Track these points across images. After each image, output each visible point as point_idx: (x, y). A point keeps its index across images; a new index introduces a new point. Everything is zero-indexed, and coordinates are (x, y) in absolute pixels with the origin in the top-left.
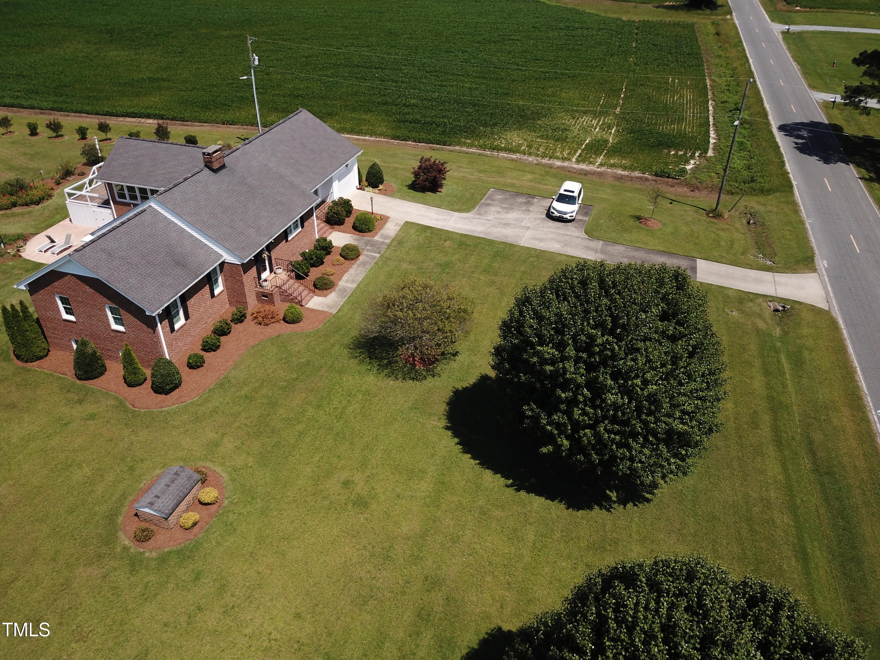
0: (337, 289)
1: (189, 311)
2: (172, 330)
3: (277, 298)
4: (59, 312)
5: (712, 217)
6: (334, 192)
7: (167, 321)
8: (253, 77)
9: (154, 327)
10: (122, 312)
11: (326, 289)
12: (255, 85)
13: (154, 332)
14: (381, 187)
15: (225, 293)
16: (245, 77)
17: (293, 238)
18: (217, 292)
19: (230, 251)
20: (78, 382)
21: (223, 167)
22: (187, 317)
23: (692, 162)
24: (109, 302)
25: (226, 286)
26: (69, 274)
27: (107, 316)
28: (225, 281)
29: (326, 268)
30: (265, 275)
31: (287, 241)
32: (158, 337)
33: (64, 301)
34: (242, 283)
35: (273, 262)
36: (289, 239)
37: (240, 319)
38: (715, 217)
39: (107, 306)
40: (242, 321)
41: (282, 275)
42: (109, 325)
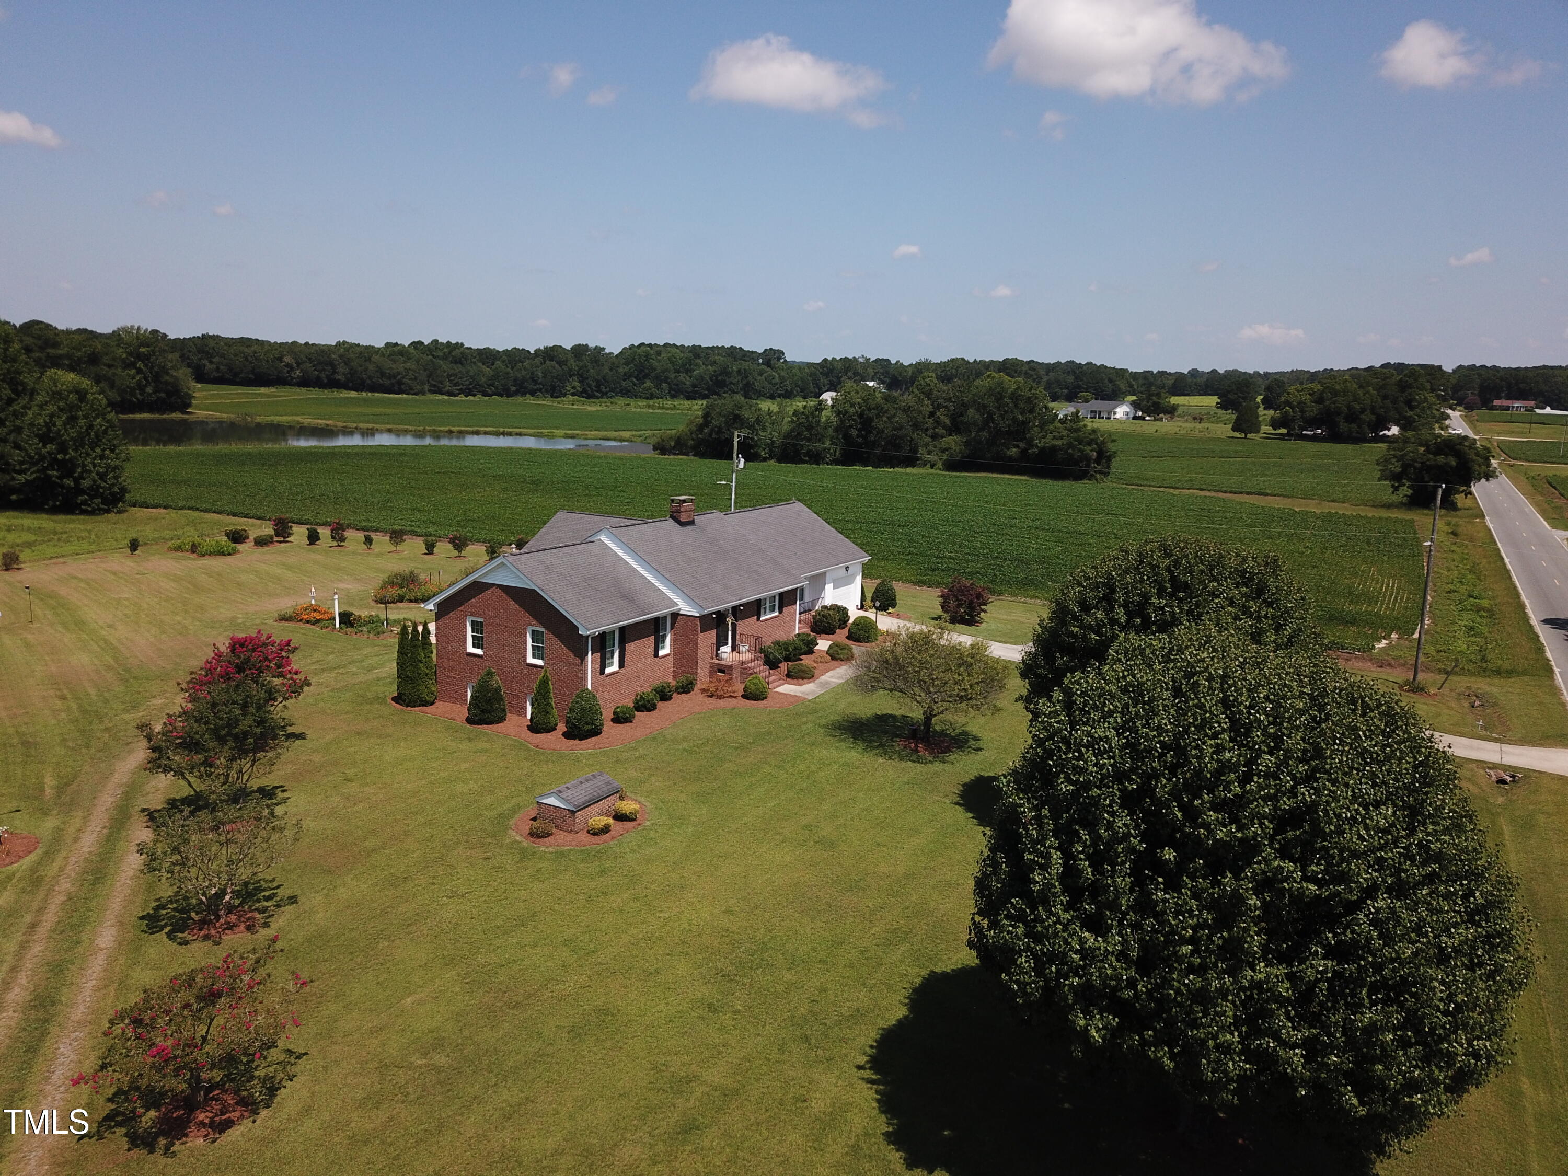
0: (817, 681)
1: (626, 657)
2: (602, 672)
3: (736, 675)
4: (466, 643)
5: (1408, 691)
6: (826, 598)
7: (599, 654)
8: (734, 484)
9: (582, 657)
10: (548, 636)
11: (803, 679)
12: (736, 494)
13: (582, 663)
14: (891, 610)
15: (671, 658)
16: (724, 482)
17: (766, 620)
18: (662, 653)
19: (690, 598)
20: (468, 726)
21: (692, 523)
22: (622, 665)
23: (1384, 642)
24: (535, 622)
25: (673, 648)
26: (494, 585)
27: (526, 644)
28: (674, 642)
29: (807, 660)
30: (726, 649)
31: (758, 619)
32: (584, 672)
33: (476, 627)
34: (696, 644)
35: (738, 637)
36: (762, 619)
37: (686, 688)
38: (1412, 691)
39: (530, 629)
40: (687, 692)
41: (745, 653)
42: (525, 657)
